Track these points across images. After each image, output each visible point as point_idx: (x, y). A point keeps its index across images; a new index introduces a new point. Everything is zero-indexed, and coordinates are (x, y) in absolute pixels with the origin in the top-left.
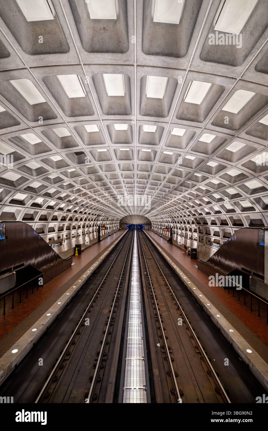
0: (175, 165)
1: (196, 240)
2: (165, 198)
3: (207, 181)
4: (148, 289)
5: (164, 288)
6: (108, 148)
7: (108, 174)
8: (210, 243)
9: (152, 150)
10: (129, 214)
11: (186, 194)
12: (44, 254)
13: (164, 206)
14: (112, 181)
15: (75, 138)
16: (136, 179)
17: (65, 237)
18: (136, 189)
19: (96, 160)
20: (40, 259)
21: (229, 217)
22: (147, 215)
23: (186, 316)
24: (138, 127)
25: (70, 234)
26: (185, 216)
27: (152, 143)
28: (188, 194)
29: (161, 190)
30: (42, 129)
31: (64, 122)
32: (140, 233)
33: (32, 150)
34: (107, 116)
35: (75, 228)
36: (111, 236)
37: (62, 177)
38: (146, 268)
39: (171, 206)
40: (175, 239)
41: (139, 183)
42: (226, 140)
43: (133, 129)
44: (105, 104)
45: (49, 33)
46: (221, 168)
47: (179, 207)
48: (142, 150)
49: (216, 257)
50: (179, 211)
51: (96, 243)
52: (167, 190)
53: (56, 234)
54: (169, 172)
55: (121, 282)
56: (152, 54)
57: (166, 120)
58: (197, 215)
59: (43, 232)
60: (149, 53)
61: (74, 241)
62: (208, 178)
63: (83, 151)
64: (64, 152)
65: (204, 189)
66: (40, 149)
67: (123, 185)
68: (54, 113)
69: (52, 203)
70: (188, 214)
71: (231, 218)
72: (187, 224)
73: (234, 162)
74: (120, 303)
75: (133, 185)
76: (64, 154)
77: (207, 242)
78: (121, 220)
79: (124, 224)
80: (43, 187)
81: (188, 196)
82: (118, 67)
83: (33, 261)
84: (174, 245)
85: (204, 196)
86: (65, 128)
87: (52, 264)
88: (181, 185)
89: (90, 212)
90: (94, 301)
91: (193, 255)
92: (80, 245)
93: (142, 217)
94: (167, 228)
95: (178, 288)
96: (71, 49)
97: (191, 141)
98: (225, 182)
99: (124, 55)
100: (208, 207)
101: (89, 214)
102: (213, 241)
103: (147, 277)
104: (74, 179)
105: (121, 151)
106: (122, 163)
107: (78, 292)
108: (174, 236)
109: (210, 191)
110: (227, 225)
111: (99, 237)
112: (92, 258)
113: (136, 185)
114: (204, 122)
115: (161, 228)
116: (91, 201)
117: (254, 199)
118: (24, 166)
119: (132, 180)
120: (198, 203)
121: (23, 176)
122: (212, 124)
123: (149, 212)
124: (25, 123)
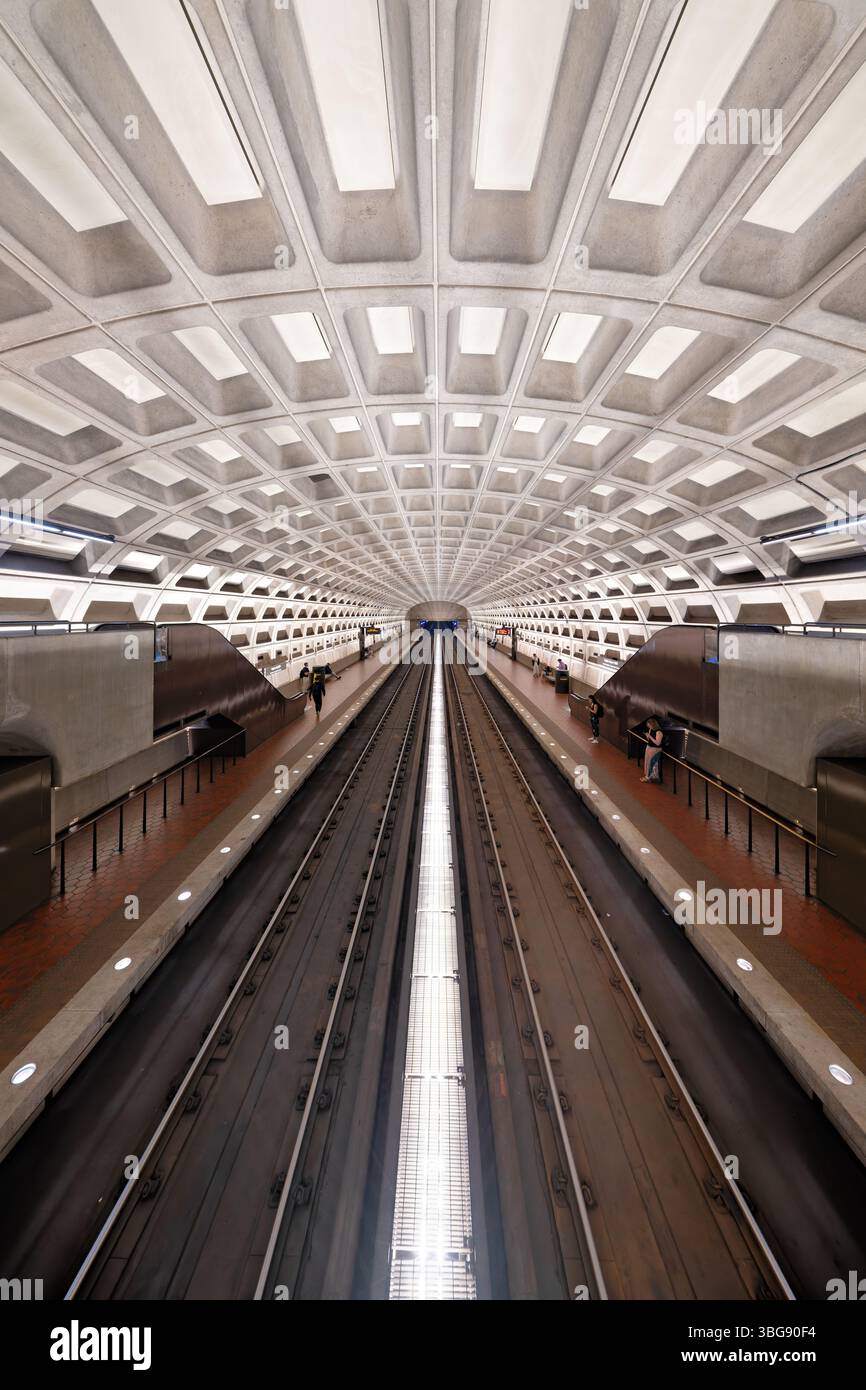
0: (523, 495)
2: (502, 565)
3: (592, 527)
4: (464, 758)
5: (499, 757)
6: (380, 464)
7: (381, 518)
8: (598, 659)
9: (473, 466)
10: (426, 600)
11: (545, 555)
12: (247, 689)
13: (499, 581)
14: (389, 533)
15: (310, 447)
16: (439, 528)
17: (291, 651)
18: (438, 547)
19: (356, 487)
20: (239, 699)
21: (640, 603)
22: (462, 601)
23: (546, 816)
24: (442, 418)
25: (300, 644)
26: (543, 602)
27: (472, 450)
28: (551, 555)
29: (491, 549)
30: (241, 429)
31: (285, 413)
33: (221, 473)
34: (376, 397)
35: (312, 633)
37: (285, 527)
38: (461, 714)
39: (513, 581)
40: (522, 651)
41: (447, 534)
42: (632, 438)
43: (432, 422)
44: (373, 372)
46: (622, 498)
47: (530, 584)
48: (452, 466)
49: (612, 688)
50: (531, 591)
51: (357, 662)
52: (505, 547)
53: (274, 647)
54: (508, 510)
55: (407, 745)
56: (473, 259)
57: (502, 399)
58: (570, 601)
60: (465, 258)
62: (594, 520)
63: (327, 471)
64: (289, 475)
65: (585, 543)
66: (239, 471)
67: (411, 540)
68: (265, 395)
69: (264, 582)
70: (551, 596)
71: (644, 605)
72: (547, 618)
73: (652, 485)
74: (405, 789)
75: (432, 540)
76: (287, 481)
78: (409, 613)
79: (414, 621)
80: (245, 550)
81: (551, 559)
82: (399, 291)
84: (522, 663)
85: (584, 559)
86: (288, 427)
87: (263, 709)
88: (536, 537)
89: (342, 598)
90: (351, 787)
91: (561, 684)
93: (452, 605)
94: (505, 629)
95: (529, 755)
96: (297, 259)
97: (557, 444)
98: (631, 528)
99: (411, 265)
100: (592, 581)
101: (341, 602)
102: (605, 654)
103: (463, 732)
104: (310, 531)
105: (408, 469)
106: (410, 493)
107: (318, 766)
108: (520, 644)
109: (598, 549)
110: (636, 618)
111: (363, 648)
112: (347, 693)
113: (439, 539)
114: (585, 402)
116: (344, 575)
117: (697, 563)
118: (206, 508)
119: (431, 530)
120: (572, 573)
121: (205, 529)
122: (602, 404)
123: (467, 595)
124: (205, 418)
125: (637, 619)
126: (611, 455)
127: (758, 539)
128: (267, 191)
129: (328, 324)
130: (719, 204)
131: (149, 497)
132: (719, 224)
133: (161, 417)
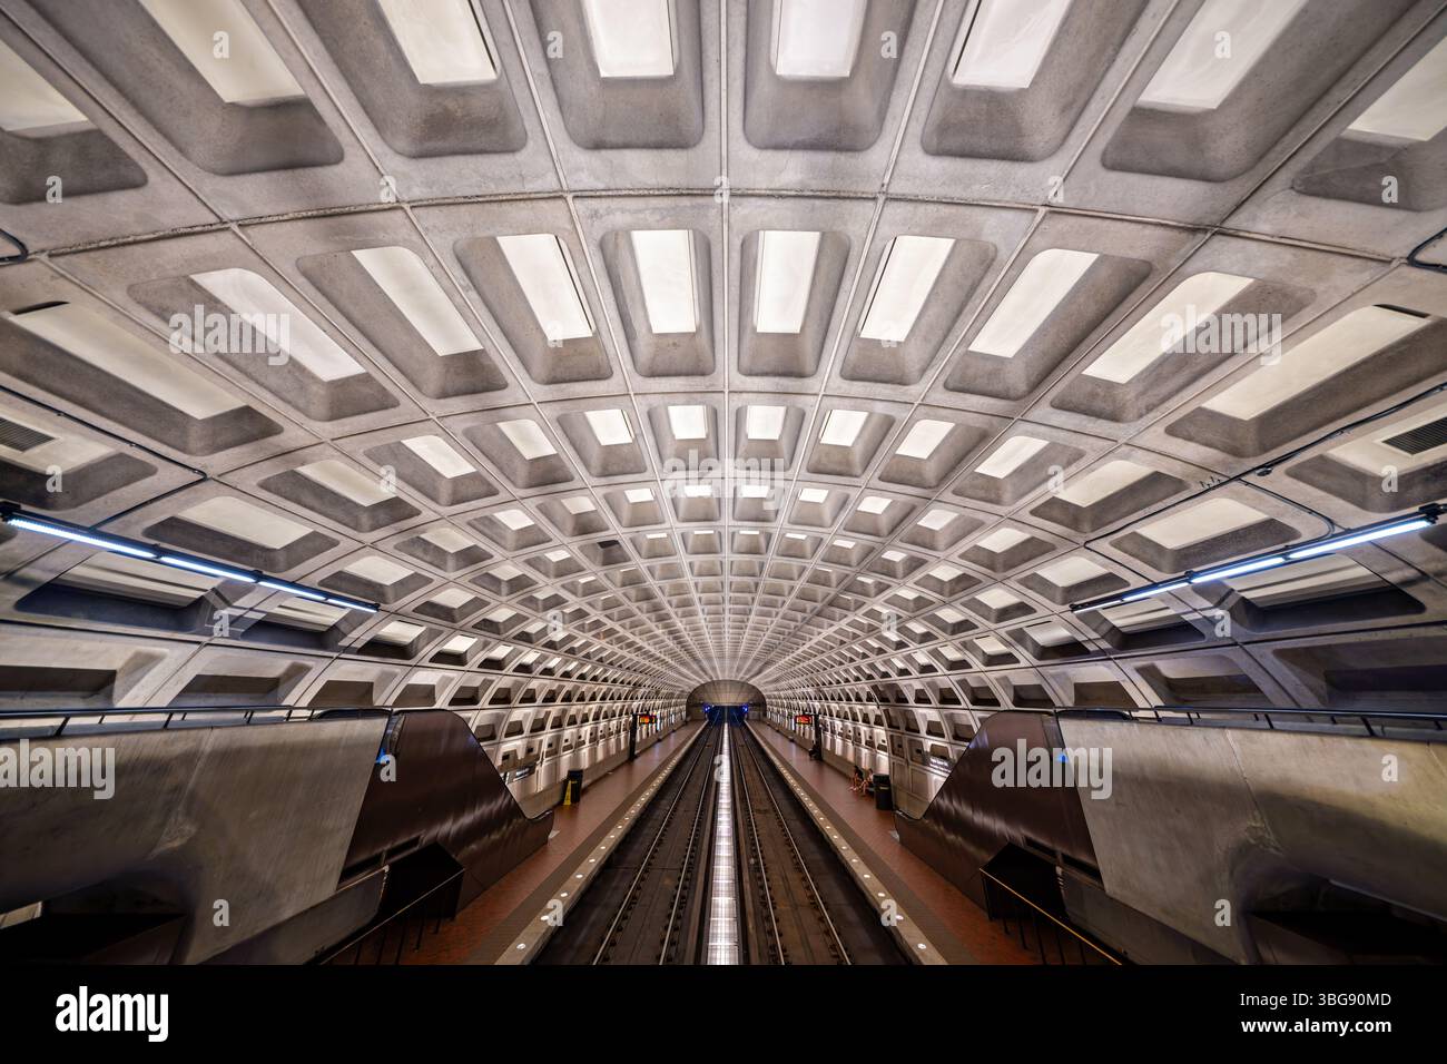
0: (814, 560)
1: (884, 749)
2: (796, 636)
3: (888, 594)
4: (762, 923)
6: (670, 531)
7: (666, 584)
8: (922, 758)
9: (761, 532)
10: (711, 678)
11: (843, 624)
12: (480, 806)
13: (794, 655)
14: (675, 600)
15: (603, 516)
16: (728, 594)
17: (545, 748)
18: (727, 615)
19: (643, 553)
20: (467, 820)
21: (958, 682)
22: (754, 680)
25: (558, 738)
26: (847, 681)
27: (760, 518)
28: (849, 625)
29: (784, 618)
30: (539, 500)
31: (584, 486)
32: (737, 730)
33: (511, 540)
35: (575, 723)
36: (664, 742)
37: (564, 594)
38: (754, 844)
39: (811, 655)
40: (828, 747)
41: (736, 601)
42: (913, 508)
43: (722, 495)
44: (670, 452)
45: (581, 354)
46: (914, 564)
48: (742, 532)
49: (947, 802)
50: (832, 666)
51: (623, 764)
52: (799, 616)
53: (525, 741)
54: (800, 576)
56: (757, 375)
58: (877, 678)
59: (493, 737)
60: (750, 374)
61: (566, 756)
62: (889, 586)
63: (617, 538)
64: (578, 541)
65: (885, 611)
66: (530, 538)
67: (698, 607)
68: (569, 472)
69: (530, 657)
70: (855, 674)
71: (963, 683)
72: (854, 701)
73: (942, 551)
75: (720, 608)
76: (575, 548)
77: (915, 753)
78: (691, 696)
79: (697, 705)
80: (516, 619)
81: (850, 630)
82: (695, 395)
83: (449, 827)
84: (829, 766)
86: (585, 498)
87: (495, 837)
88: (831, 604)
89: (616, 676)
91: (881, 794)
92: (582, 771)
93: (743, 686)
94: (810, 717)
96: (615, 374)
97: (842, 514)
98: (931, 595)
99: (707, 378)
100: (900, 655)
101: (614, 681)
102: (929, 750)
103: (758, 875)
104: (590, 598)
105: (697, 536)
106: (698, 559)
108: (825, 737)
109: (901, 618)
110: (957, 702)
111: (632, 744)
112: (607, 810)
113: (728, 606)
114: (863, 476)
115: (790, 715)
116: (621, 648)
117: (1009, 633)
118: (487, 574)
119: (718, 596)
120: (876, 645)
121: (479, 596)
122: (879, 478)
123: (760, 672)
124: (507, 490)
125: (959, 703)
126: (896, 522)
127: (1067, 607)
128: (597, 333)
129: (633, 418)
130: (947, 342)
131: (431, 563)
132: (950, 352)
133: (465, 491)
